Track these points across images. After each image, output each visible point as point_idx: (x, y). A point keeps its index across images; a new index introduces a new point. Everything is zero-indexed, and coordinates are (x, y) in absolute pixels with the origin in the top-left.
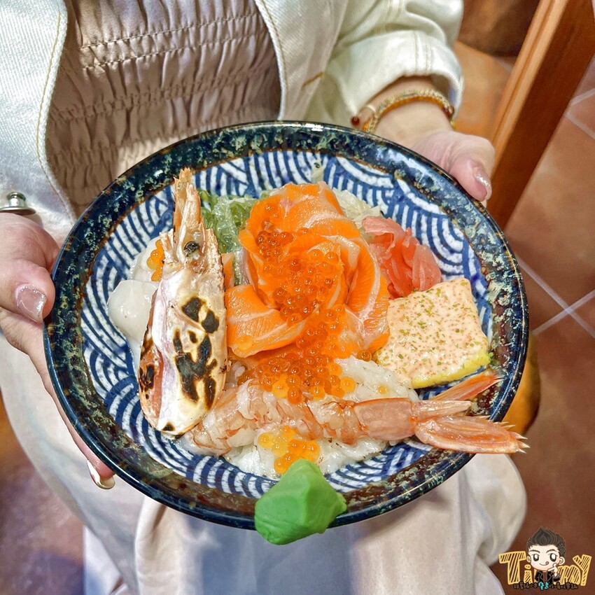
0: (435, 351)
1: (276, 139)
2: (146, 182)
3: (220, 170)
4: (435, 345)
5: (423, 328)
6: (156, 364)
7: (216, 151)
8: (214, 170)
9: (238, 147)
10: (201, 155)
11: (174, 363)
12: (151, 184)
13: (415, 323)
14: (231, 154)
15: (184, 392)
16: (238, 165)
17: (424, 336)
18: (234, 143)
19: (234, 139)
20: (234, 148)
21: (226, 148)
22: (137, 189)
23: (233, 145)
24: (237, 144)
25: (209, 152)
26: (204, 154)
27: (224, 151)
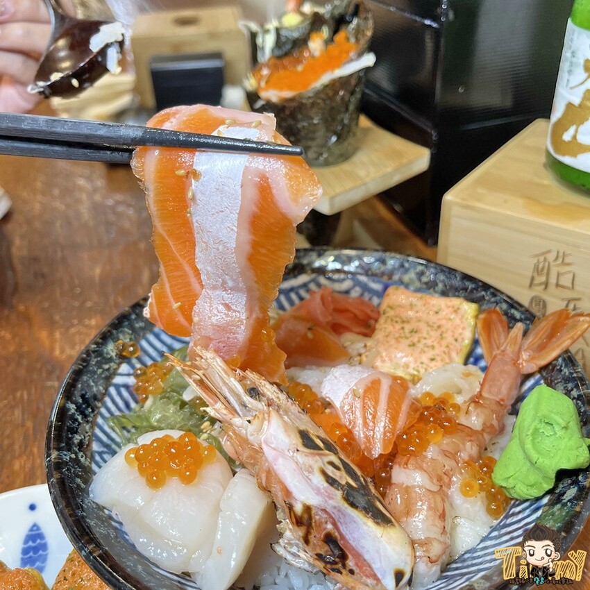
0: (444, 335)
1: (137, 325)
2: (76, 441)
3: (117, 387)
4: (439, 332)
5: (416, 332)
6: (330, 527)
7: (100, 371)
8: (112, 390)
9: (113, 354)
10: (92, 384)
11: (346, 506)
12: (81, 440)
13: (408, 335)
14: (113, 365)
15: (377, 523)
16: (126, 372)
17: (425, 335)
18: (108, 353)
19: (105, 350)
20: (111, 357)
21: (106, 363)
22: (76, 454)
23: (109, 356)
24: (111, 352)
25: (96, 376)
26: (93, 382)
27: (106, 367)
